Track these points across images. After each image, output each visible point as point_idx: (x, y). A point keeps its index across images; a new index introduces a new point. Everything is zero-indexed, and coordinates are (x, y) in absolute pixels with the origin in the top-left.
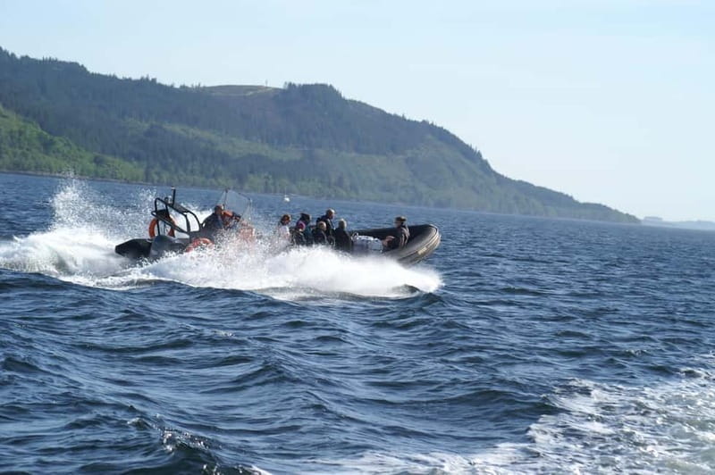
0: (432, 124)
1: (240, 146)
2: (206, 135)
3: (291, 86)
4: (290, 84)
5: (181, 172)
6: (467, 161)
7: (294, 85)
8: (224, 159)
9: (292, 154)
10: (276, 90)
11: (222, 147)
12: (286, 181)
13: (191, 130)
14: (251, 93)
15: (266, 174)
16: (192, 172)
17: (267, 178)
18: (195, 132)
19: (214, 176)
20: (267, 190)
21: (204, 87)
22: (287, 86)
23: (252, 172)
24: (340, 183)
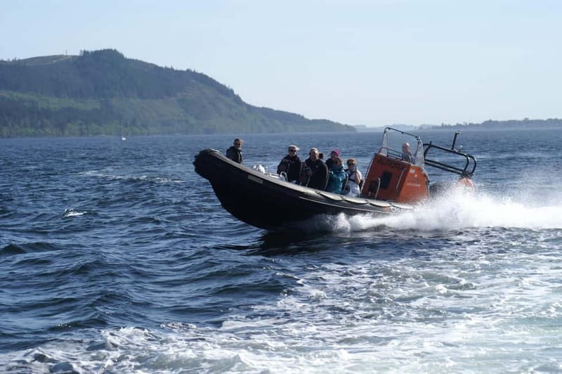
0: (194, 72)
1: (54, 103)
2: (26, 96)
3: (86, 53)
4: (85, 52)
5: (16, 126)
6: (222, 97)
7: (88, 52)
8: (47, 113)
9: (91, 105)
10: (74, 57)
11: (42, 105)
12: (94, 126)
13: (15, 94)
14: (55, 61)
15: (80, 122)
16: (25, 126)
17: (81, 124)
18: (17, 95)
19: (42, 127)
20: (82, 134)
21: (19, 60)
22: (82, 54)
23: (69, 122)
24: (134, 123)
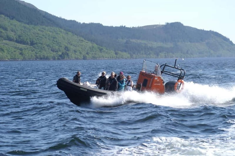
0: (213, 31)
1: (155, 45)
2: (143, 42)
3: (168, 24)
4: (167, 23)
5: (139, 54)
6: (225, 42)
7: (168, 23)
8: (151, 49)
9: (169, 45)
10: (162, 25)
11: (149, 45)
12: (171, 54)
13: (138, 41)
14: (155, 27)
15: (165, 52)
16: (142, 54)
17: (165, 53)
18: (139, 41)
19: (149, 54)
20: (166, 57)
21: (140, 27)
22: (166, 24)
23: (160, 52)
24: (187, 53)
